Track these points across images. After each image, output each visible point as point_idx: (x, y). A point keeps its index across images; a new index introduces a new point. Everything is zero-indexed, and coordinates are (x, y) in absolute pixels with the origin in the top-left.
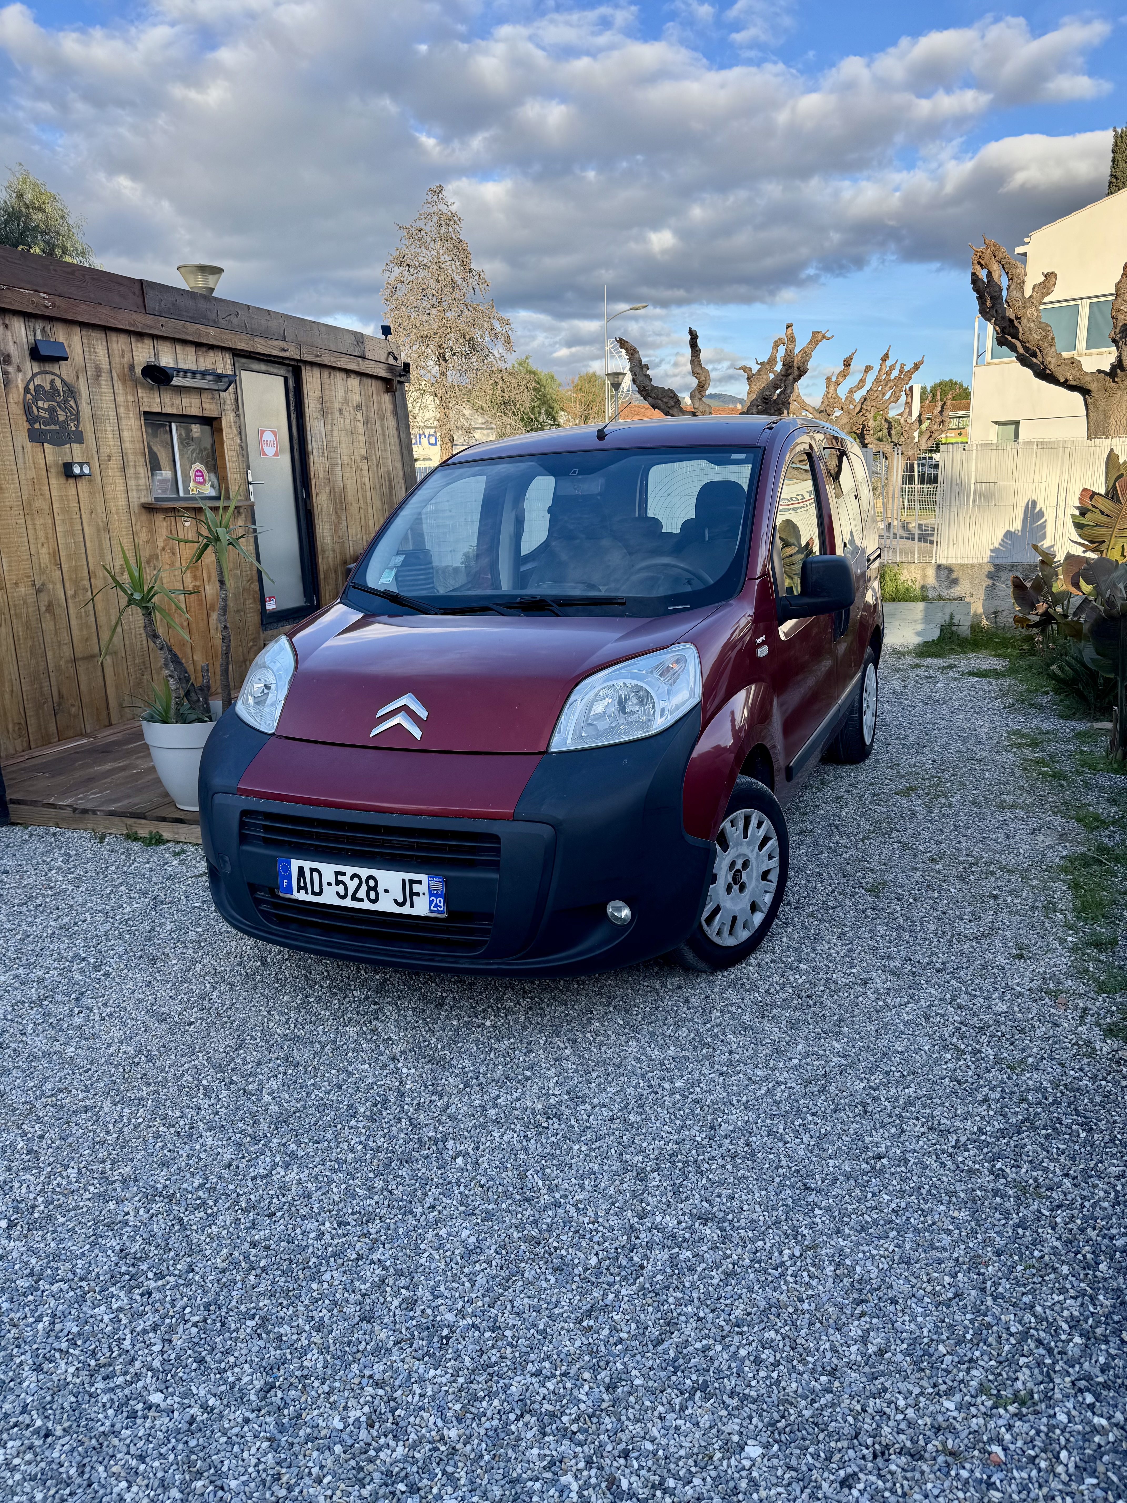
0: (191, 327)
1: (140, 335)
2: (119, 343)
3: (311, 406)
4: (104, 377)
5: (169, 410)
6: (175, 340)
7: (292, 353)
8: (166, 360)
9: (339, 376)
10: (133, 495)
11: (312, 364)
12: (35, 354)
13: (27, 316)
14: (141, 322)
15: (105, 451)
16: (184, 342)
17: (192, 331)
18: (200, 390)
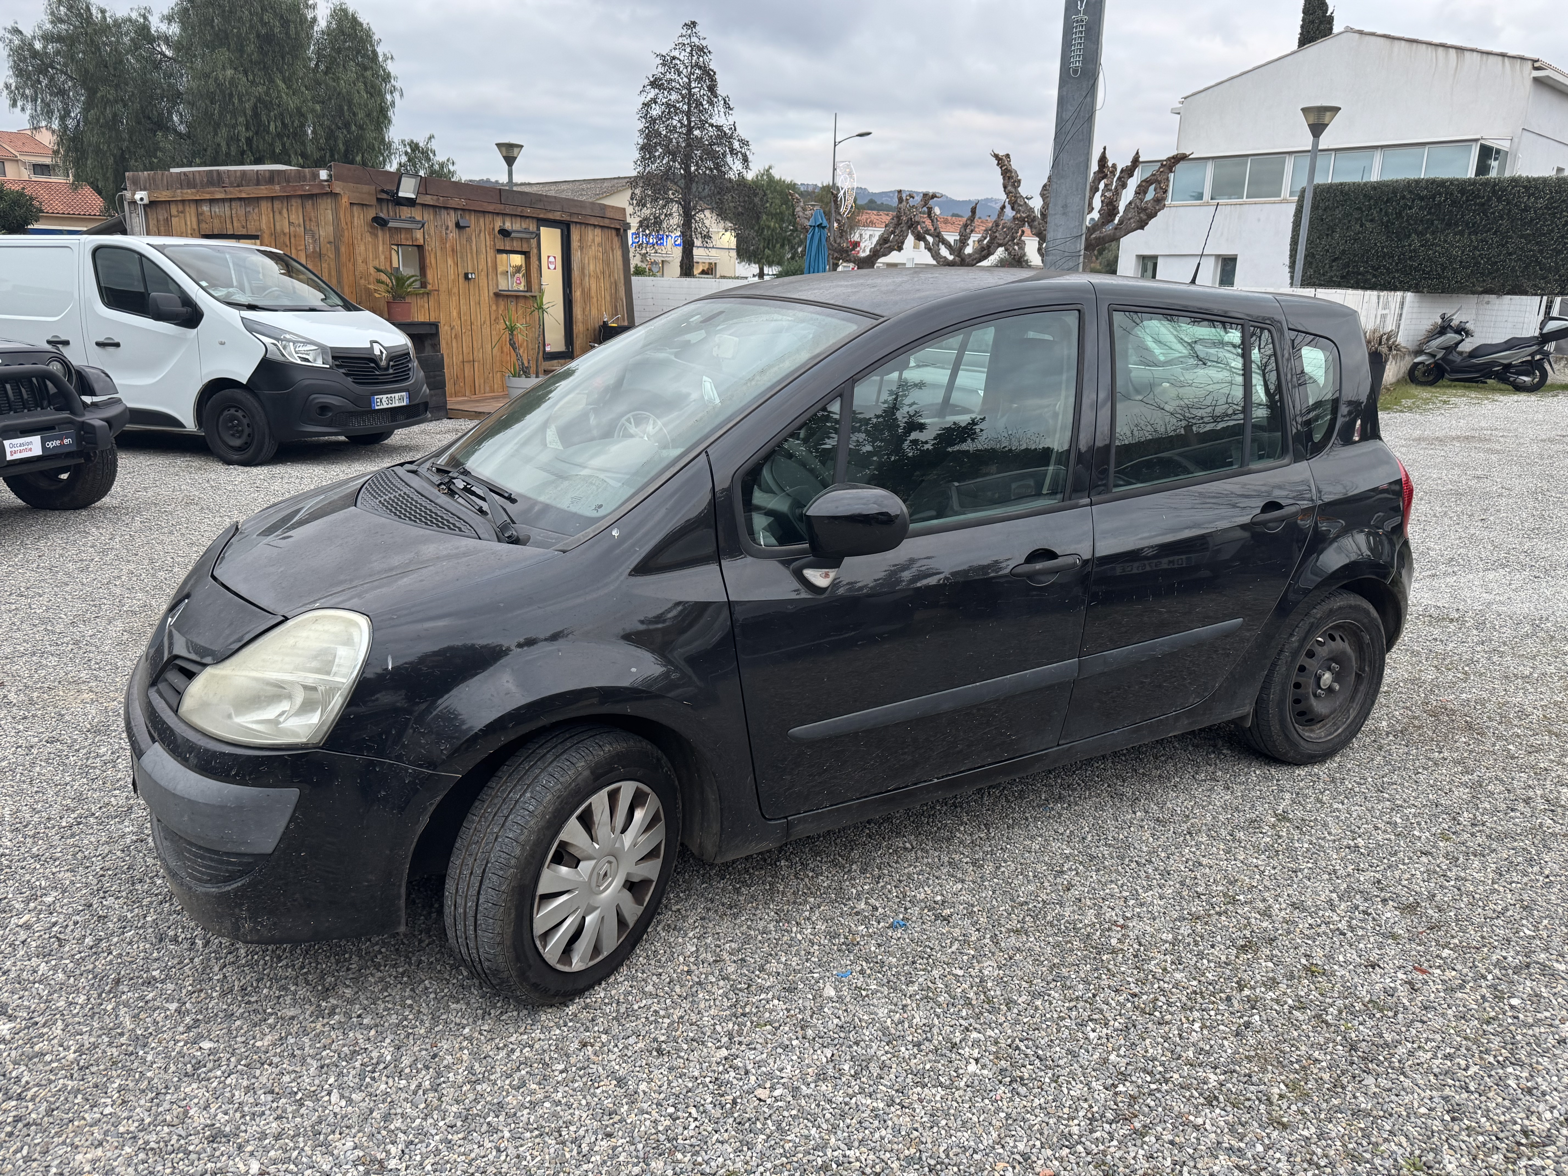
0: (519, 209)
1: (498, 214)
2: (489, 218)
3: (575, 244)
4: (482, 234)
5: (508, 248)
6: (512, 215)
7: (566, 218)
8: (508, 226)
9: (590, 228)
10: (491, 288)
11: (576, 223)
12: (458, 225)
13: (455, 209)
14: (499, 208)
15: (480, 268)
16: (516, 216)
17: (518, 211)
18: (521, 239)
